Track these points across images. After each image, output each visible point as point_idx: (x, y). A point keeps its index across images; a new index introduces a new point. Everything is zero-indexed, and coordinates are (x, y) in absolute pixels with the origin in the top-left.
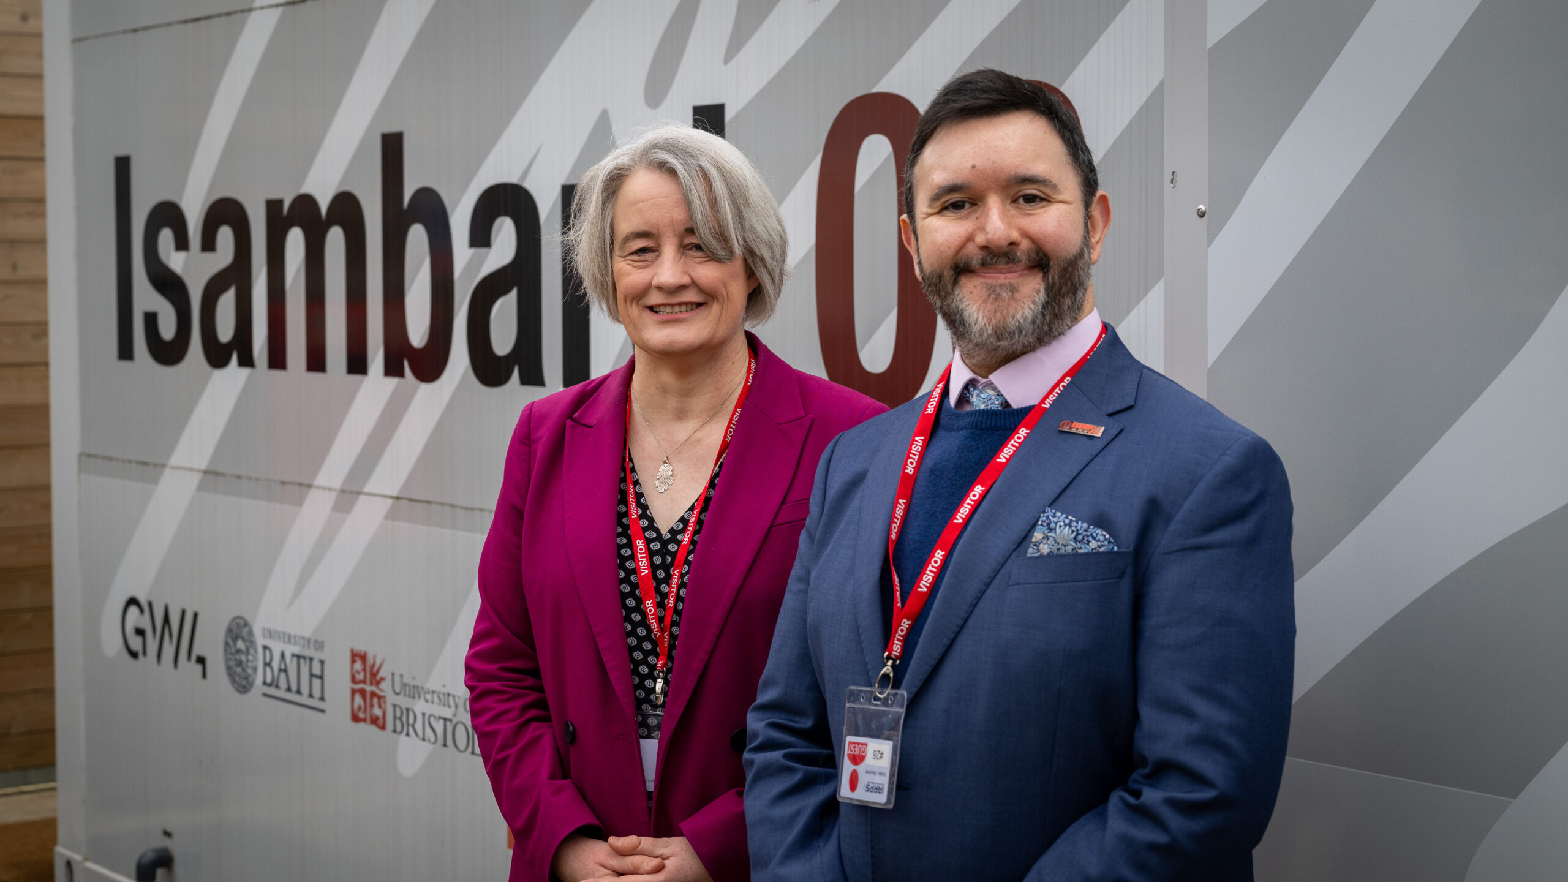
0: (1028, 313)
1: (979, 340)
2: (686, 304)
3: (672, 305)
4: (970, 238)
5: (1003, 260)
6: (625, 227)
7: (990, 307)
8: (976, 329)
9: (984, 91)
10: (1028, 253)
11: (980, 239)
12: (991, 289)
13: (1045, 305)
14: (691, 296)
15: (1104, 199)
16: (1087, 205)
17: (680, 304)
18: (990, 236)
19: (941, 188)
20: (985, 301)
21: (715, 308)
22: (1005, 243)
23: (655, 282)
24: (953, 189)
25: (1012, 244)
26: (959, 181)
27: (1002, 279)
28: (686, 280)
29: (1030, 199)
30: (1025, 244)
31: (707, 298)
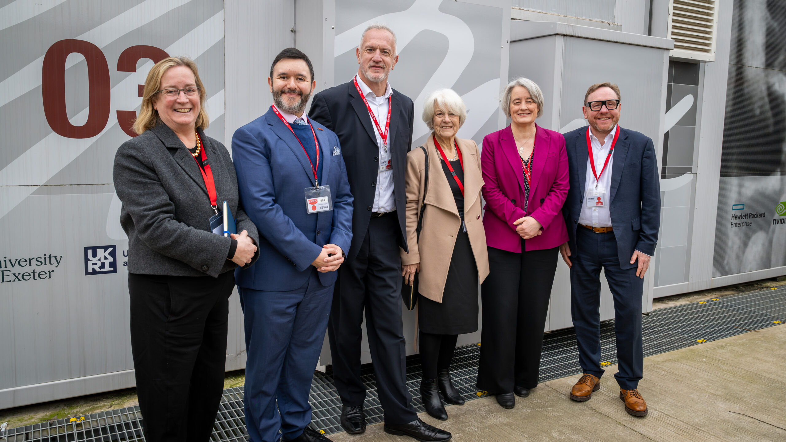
0: (297, 105)
1: (285, 109)
2: (526, 113)
3: (523, 113)
4: (286, 86)
5: (293, 92)
6: (514, 98)
7: (288, 102)
8: (284, 107)
9: (293, 53)
10: (298, 91)
11: (288, 86)
12: (289, 98)
13: (300, 104)
14: (528, 112)
15: (315, 82)
16: (312, 83)
17: (525, 113)
18: (291, 86)
19: (281, 73)
20: (288, 100)
21: (532, 114)
22: (294, 88)
23: (520, 109)
24: (284, 74)
25: (295, 89)
26: (285, 72)
27: (292, 96)
28: (527, 108)
29: (300, 79)
30: (298, 89)
31: (530, 112)
